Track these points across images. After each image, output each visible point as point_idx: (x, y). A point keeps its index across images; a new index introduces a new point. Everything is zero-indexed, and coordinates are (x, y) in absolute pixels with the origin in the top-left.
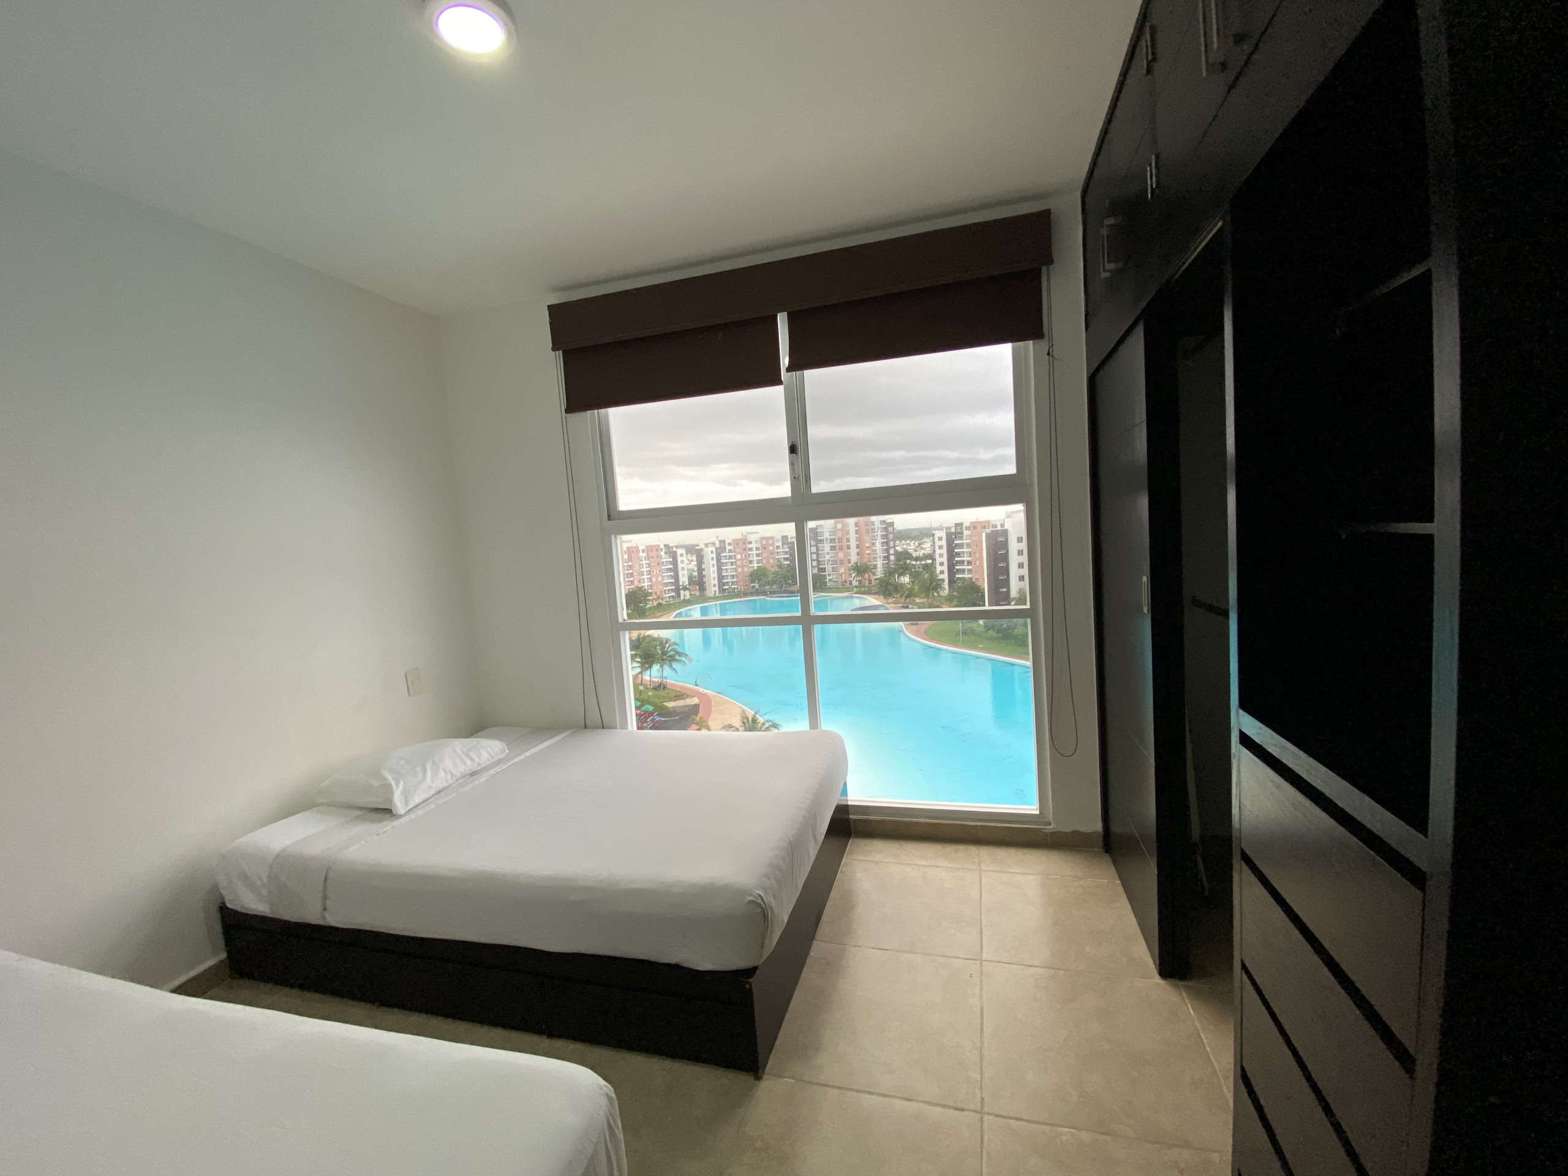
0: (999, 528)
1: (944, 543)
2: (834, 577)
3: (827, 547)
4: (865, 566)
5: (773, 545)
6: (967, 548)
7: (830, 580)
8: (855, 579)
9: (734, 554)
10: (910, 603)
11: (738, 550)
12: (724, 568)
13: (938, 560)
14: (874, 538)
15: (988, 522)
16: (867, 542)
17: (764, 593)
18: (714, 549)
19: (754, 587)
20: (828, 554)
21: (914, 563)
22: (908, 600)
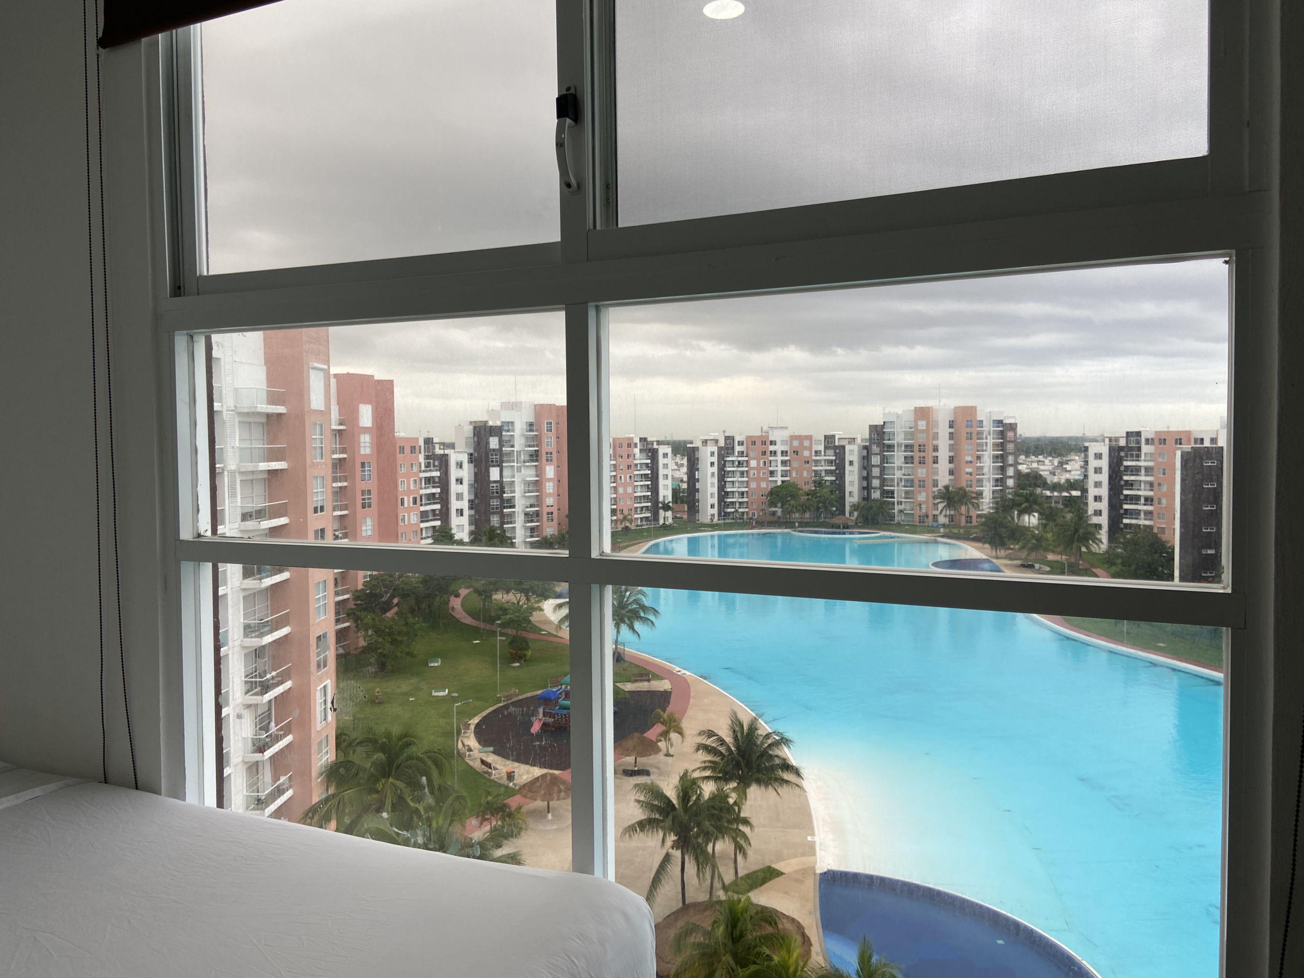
0: (1207, 444)
1: (1104, 463)
2: (908, 507)
3: (898, 458)
4: (961, 492)
5: (810, 448)
6: (1146, 475)
7: (901, 511)
8: (944, 513)
9: (746, 459)
10: (1037, 561)
11: (752, 454)
12: (729, 479)
13: (1092, 492)
14: (980, 447)
15: (1189, 433)
16: (968, 455)
17: (790, 525)
18: (715, 449)
19: (774, 513)
20: (900, 468)
21: (1048, 493)
22: (1034, 554)
